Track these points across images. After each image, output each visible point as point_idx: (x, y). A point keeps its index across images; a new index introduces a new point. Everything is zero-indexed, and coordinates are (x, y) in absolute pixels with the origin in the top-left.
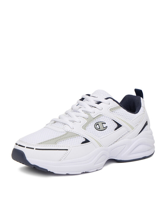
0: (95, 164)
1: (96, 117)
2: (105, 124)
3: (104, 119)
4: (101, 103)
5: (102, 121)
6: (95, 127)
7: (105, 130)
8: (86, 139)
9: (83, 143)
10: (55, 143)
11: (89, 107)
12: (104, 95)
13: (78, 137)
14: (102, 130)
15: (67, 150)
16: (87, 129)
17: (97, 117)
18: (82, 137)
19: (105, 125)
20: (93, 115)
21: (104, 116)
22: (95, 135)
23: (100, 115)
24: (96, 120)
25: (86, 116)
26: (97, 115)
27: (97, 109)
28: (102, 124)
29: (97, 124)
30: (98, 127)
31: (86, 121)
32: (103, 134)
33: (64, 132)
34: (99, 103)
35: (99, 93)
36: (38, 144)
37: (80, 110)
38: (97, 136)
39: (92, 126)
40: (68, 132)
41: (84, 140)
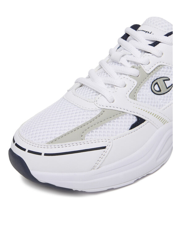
0: (157, 159)
1: (152, 72)
2: (169, 80)
3: (166, 71)
4: (160, 44)
5: (163, 76)
6: (152, 90)
7: (169, 91)
8: (138, 117)
9: (133, 126)
10: (82, 137)
11: (139, 52)
12: (162, 27)
13: (124, 117)
14: (164, 94)
15: (104, 148)
16: (137, 97)
17: (154, 70)
18: (130, 114)
19: (168, 83)
20: (148, 69)
21: (166, 67)
22: (154, 106)
23: (159, 66)
24: (152, 77)
25: (135, 72)
26: (155, 67)
27: (154, 56)
28: (164, 81)
29: (155, 83)
30: (157, 89)
31: (136, 83)
32: (167, 100)
33: (96, 110)
34: (155, 43)
35: (153, 23)
36: (49, 143)
37: (123, 60)
38: (157, 106)
39: (146, 89)
40: (104, 110)
41: (135, 120)
